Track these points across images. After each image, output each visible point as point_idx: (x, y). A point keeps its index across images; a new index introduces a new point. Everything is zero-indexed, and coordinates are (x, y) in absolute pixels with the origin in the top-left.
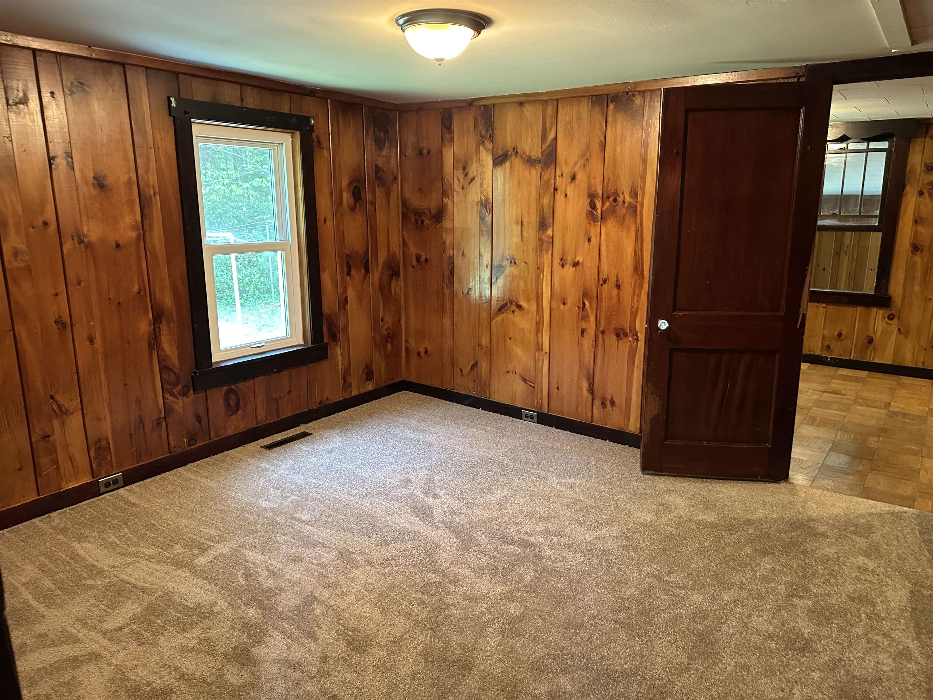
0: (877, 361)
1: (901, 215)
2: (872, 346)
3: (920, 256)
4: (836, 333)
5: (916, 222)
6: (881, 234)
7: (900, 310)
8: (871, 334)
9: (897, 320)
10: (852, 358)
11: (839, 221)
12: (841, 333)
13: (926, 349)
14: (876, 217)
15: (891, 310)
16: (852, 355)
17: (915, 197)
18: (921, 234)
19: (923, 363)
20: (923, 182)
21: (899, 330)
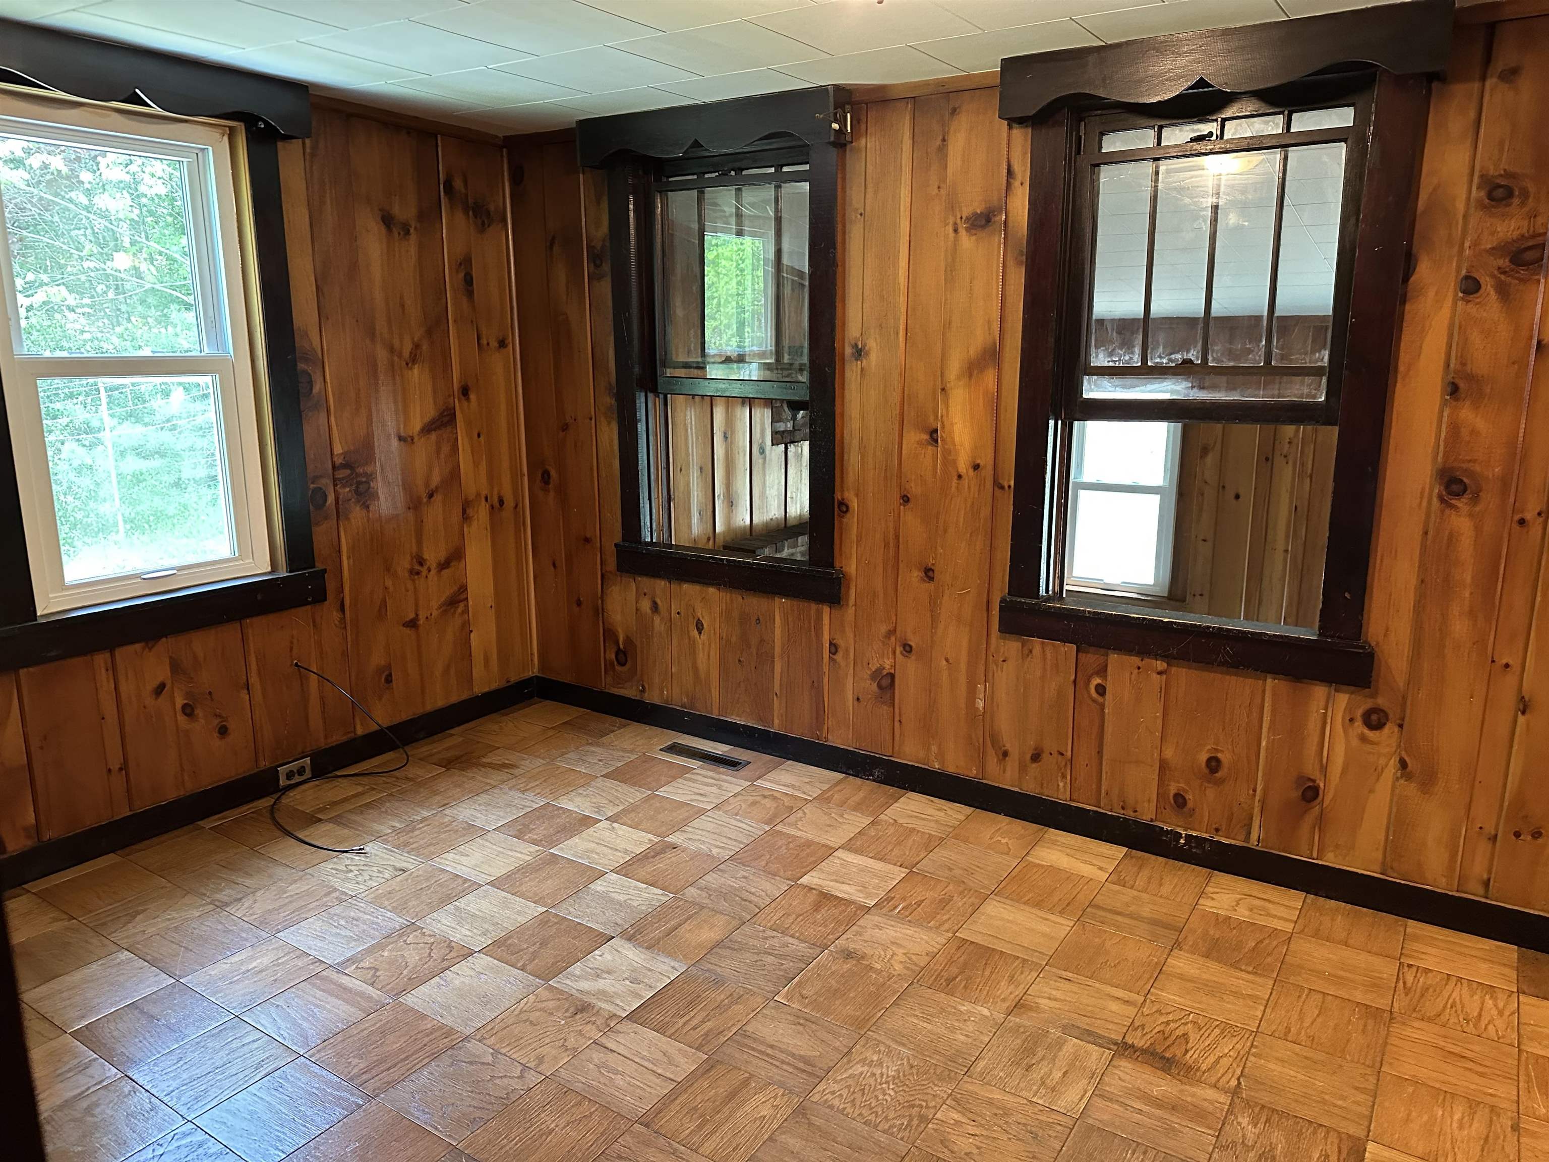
0: (1330, 860)
1: (1402, 368)
2: (1316, 810)
3: (1471, 515)
4: (1203, 757)
5: (1454, 390)
6: (1336, 429)
7: (1404, 698)
8: (1311, 769)
9: (1396, 729)
10: (1253, 843)
11: (1202, 388)
12: (1217, 760)
13: (1494, 839)
14: (1317, 372)
15: (1373, 696)
16: (1254, 836)
17: (1448, 303)
18: (1474, 432)
19: (1487, 884)
20: (1475, 244)
21: (1403, 764)
